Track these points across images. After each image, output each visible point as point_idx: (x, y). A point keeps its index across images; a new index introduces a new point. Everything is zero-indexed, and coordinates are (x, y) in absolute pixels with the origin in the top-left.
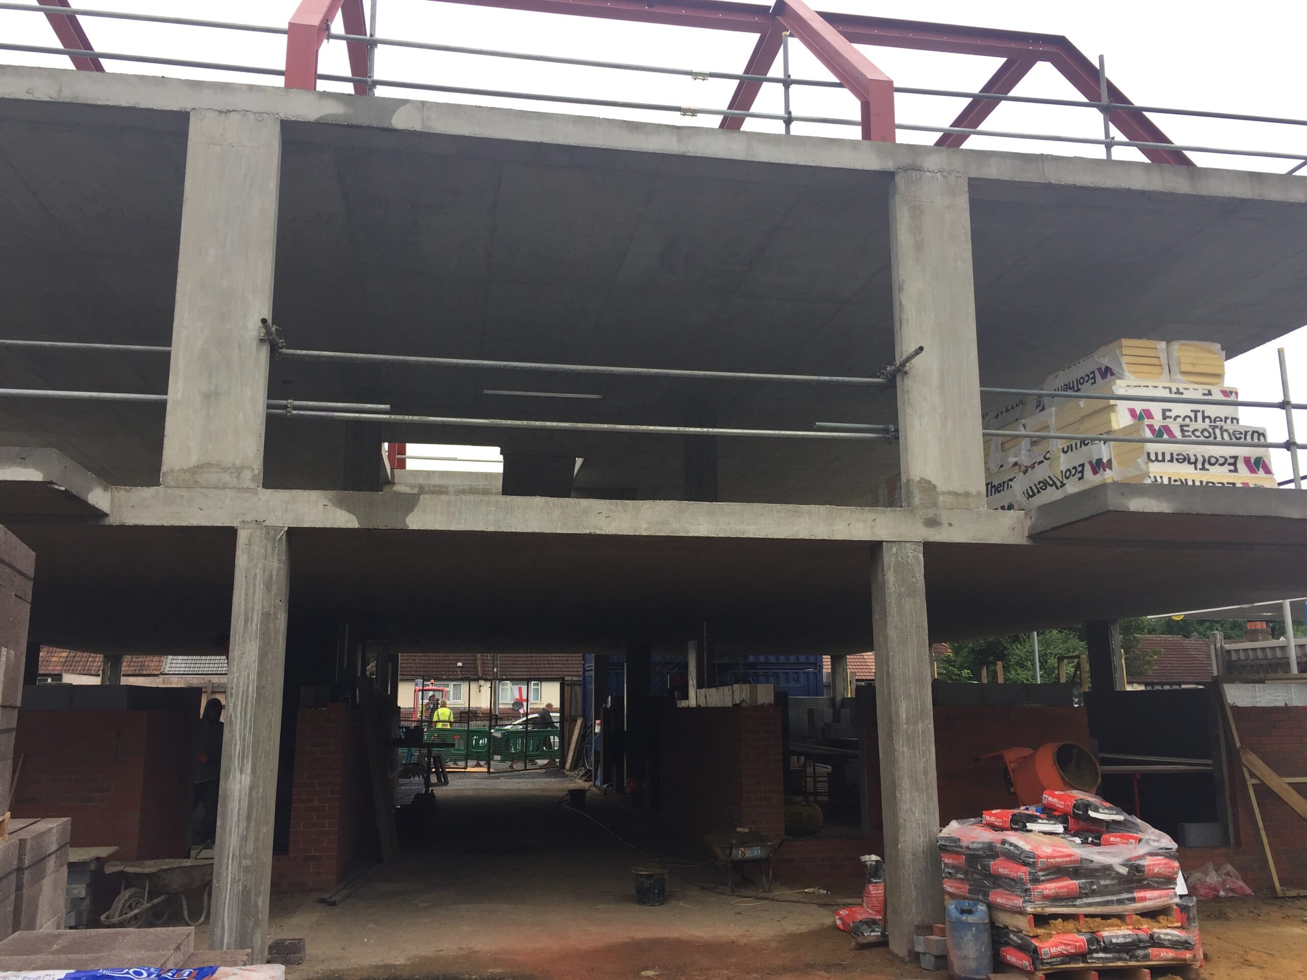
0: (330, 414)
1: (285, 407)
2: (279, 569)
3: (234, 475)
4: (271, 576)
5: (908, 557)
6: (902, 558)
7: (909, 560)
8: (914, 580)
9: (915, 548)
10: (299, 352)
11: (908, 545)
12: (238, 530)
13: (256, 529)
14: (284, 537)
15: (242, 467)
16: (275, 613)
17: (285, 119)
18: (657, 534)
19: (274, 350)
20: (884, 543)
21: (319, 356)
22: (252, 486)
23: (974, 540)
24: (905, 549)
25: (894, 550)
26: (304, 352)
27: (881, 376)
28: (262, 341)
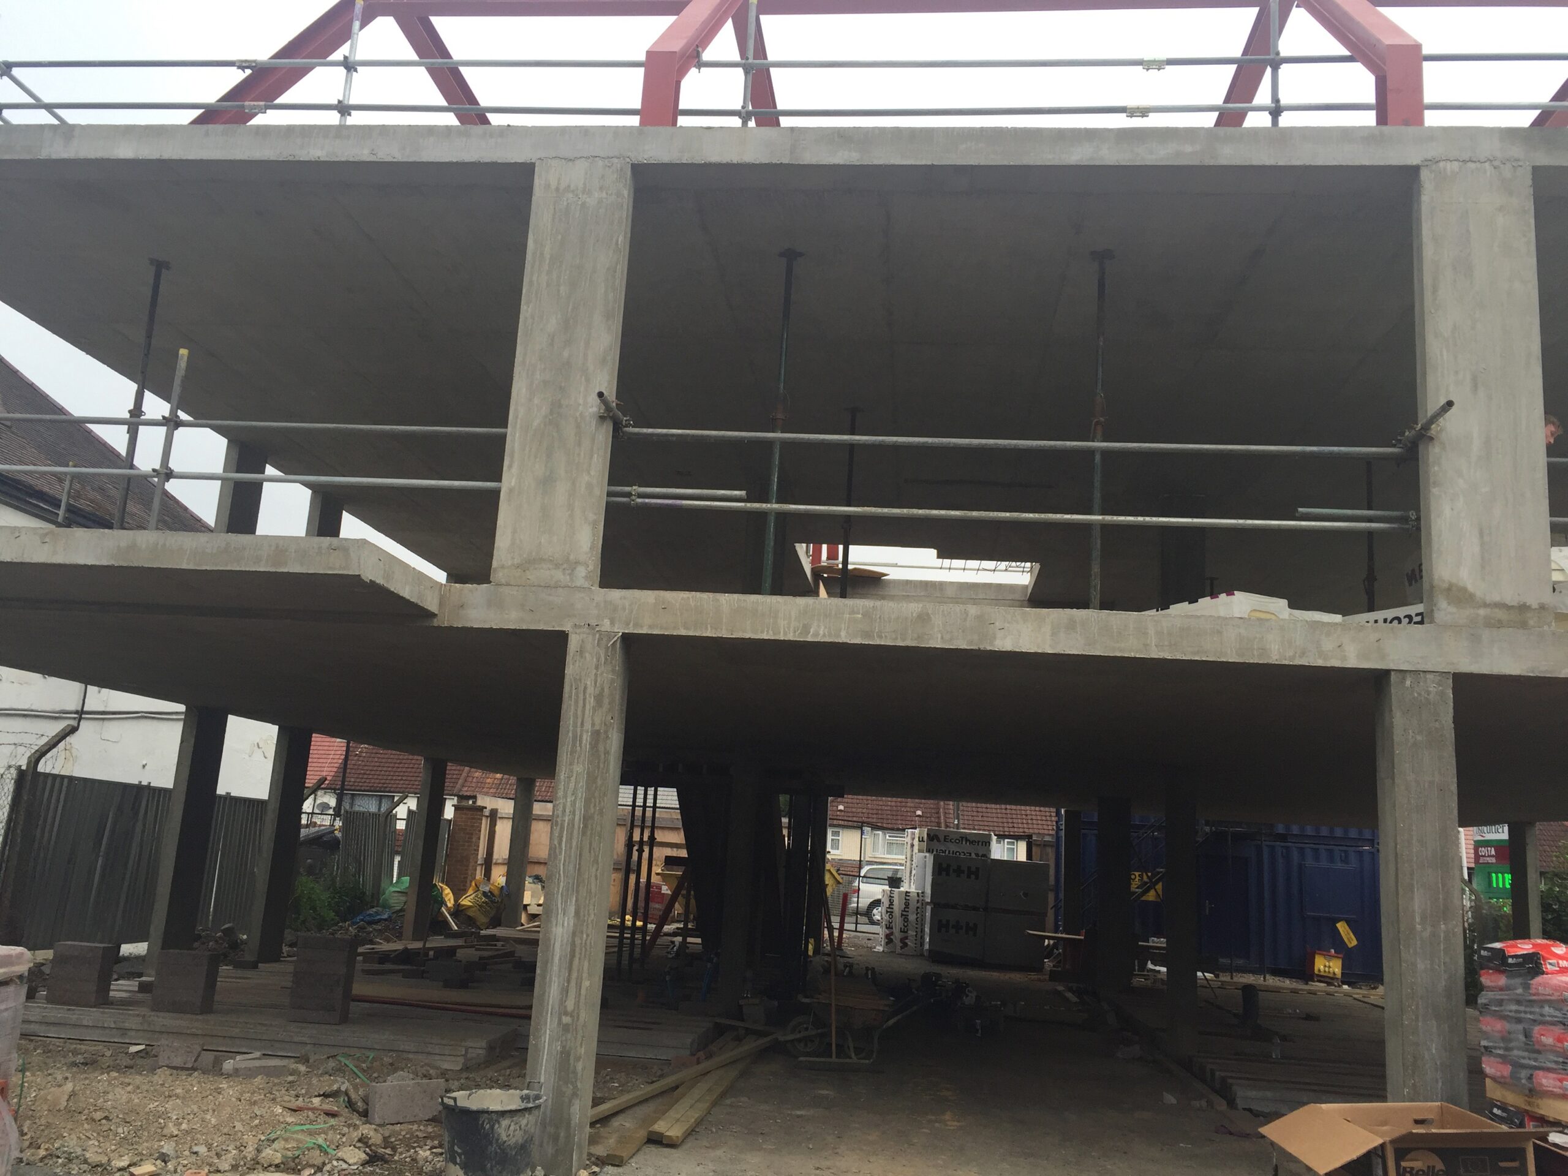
0: (678, 502)
1: (629, 495)
2: (612, 681)
3: (567, 572)
4: (603, 689)
5: (1429, 693)
6: (1419, 694)
7: (1431, 697)
8: (1437, 725)
9: (1440, 680)
10: (645, 430)
11: (1429, 676)
12: (570, 635)
13: (589, 634)
14: (618, 645)
15: (576, 563)
16: (606, 732)
17: (636, 162)
18: (1066, 653)
19: (617, 427)
20: (1393, 673)
21: (666, 435)
22: (586, 585)
23: (1533, 672)
24: (1425, 681)
25: (1408, 683)
26: (650, 431)
27: (1398, 445)
28: (602, 418)
